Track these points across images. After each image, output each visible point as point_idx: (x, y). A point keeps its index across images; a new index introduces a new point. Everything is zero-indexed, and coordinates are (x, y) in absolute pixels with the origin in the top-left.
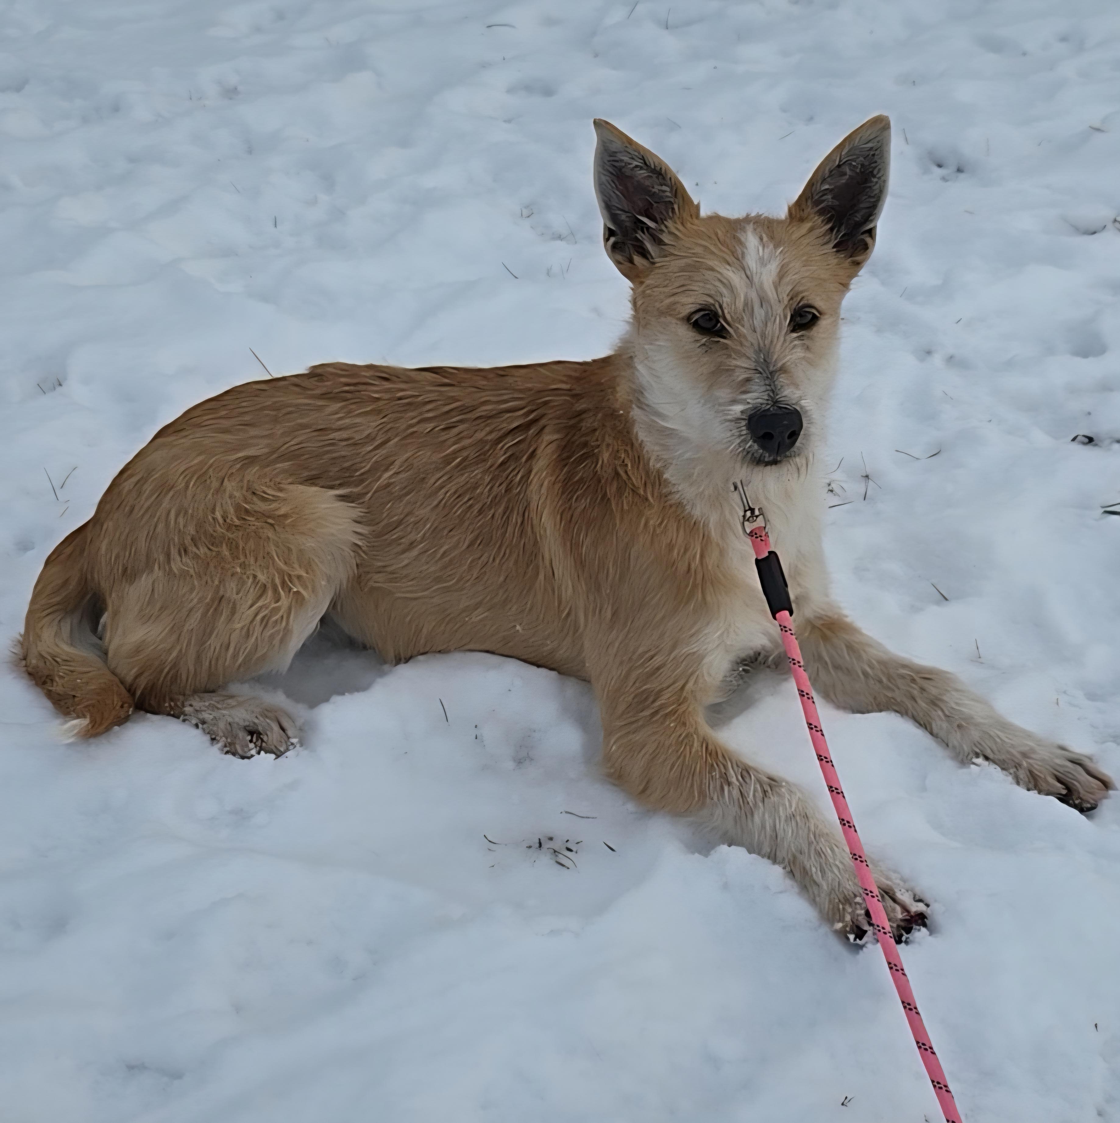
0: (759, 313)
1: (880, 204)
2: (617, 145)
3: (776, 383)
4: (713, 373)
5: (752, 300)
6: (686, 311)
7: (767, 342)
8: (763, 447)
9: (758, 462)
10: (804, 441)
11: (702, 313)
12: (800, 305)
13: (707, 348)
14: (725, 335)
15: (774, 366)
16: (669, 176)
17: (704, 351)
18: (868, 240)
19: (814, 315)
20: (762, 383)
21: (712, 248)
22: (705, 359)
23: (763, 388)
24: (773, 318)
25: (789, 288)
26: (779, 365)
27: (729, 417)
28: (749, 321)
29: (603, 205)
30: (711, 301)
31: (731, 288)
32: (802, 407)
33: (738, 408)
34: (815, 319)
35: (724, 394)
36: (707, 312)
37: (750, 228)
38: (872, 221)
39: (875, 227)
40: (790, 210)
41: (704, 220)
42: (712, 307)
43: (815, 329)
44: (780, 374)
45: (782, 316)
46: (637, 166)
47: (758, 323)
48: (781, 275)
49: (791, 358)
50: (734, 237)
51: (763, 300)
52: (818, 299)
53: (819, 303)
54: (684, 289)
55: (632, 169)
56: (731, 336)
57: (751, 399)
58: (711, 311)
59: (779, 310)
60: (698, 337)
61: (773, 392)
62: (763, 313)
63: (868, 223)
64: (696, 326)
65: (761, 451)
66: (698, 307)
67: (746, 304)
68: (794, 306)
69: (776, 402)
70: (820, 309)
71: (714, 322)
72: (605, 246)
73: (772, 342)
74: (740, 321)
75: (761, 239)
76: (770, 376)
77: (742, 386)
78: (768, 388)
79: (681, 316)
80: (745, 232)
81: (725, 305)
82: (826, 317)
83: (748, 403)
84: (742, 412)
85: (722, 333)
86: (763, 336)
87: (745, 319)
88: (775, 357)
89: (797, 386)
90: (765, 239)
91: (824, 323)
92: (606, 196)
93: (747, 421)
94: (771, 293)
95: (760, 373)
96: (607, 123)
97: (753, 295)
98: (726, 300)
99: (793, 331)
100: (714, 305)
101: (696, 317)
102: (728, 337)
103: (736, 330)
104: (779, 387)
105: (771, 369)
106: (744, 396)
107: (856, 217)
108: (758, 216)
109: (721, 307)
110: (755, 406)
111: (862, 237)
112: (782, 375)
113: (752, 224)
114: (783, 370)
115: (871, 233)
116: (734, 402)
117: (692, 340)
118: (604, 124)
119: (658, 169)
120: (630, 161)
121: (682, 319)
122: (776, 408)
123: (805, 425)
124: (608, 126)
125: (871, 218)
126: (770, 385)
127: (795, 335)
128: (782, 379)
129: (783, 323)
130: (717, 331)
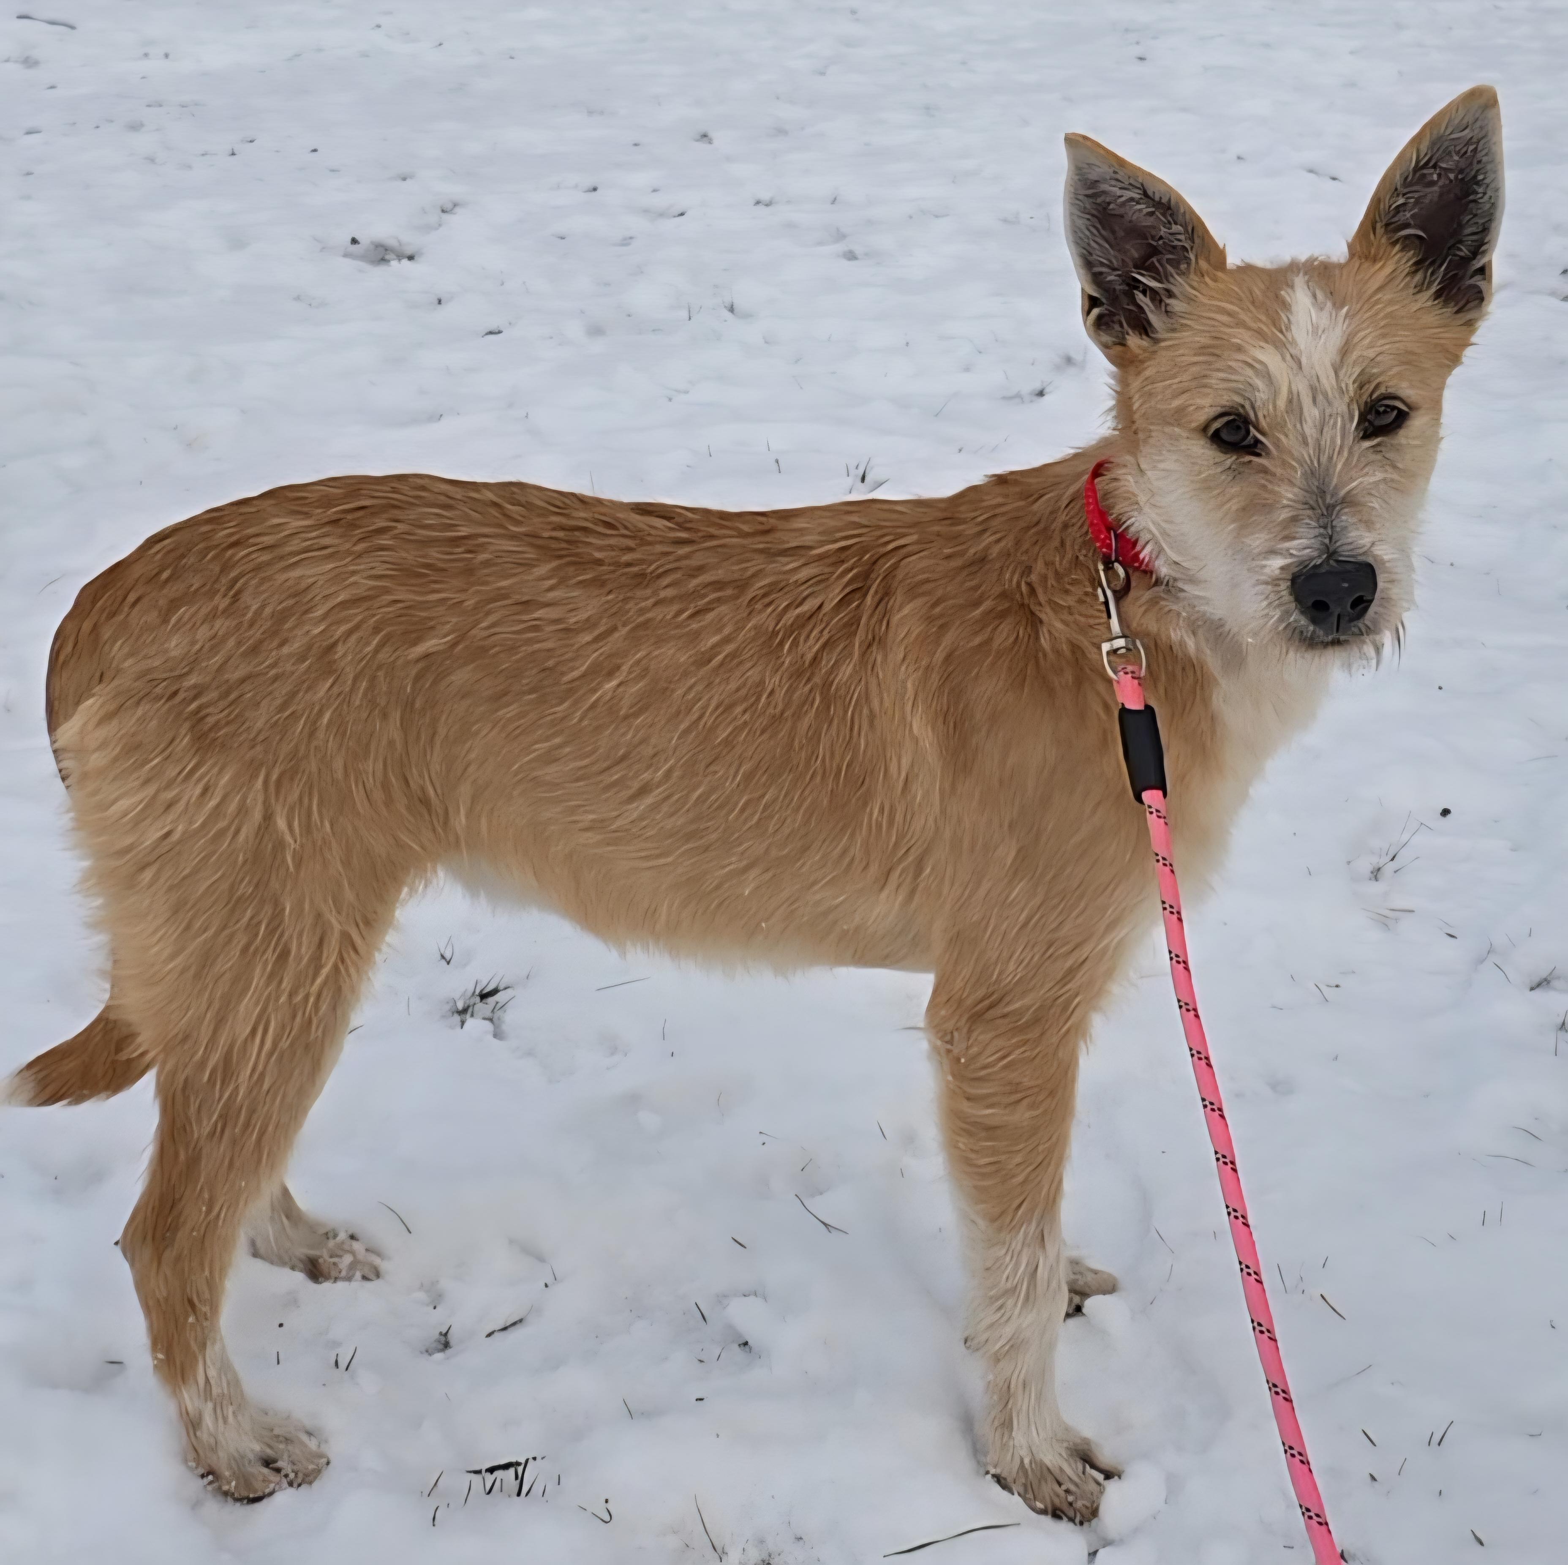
0: (1311, 413)
1: (1493, 225)
2: (1101, 170)
3: (1334, 523)
4: (1244, 509)
5: (1298, 395)
6: (1202, 417)
7: (1324, 459)
8: (1314, 621)
9: (1311, 643)
10: (1381, 610)
11: (1226, 419)
12: (1374, 396)
13: (1235, 473)
14: (1258, 451)
15: (1332, 496)
16: (1182, 211)
17: (1230, 478)
18: (1482, 284)
19: (1400, 410)
20: (1314, 524)
21: (1243, 316)
22: (1235, 490)
23: (1317, 531)
24: (1332, 422)
25: (1357, 370)
26: (1342, 493)
27: (1263, 578)
28: (1295, 426)
29: (1079, 261)
30: (1238, 399)
31: (1268, 377)
32: (1375, 557)
33: (1276, 563)
34: (1401, 417)
35: (1258, 541)
36: (1231, 418)
37: (1299, 281)
38: (1484, 252)
39: (1490, 262)
40: (1350, 246)
41: (1231, 272)
42: (1241, 410)
43: (1402, 432)
44: (1341, 509)
45: (1347, 416)
46: (1132, 199)
47: (1310, 430)
48: (1345, 351)
49: (1361, 483)
50: (1277, 296)
51: (1315, 391)
52: (1404, 384)
53: (1407, 391)
54: (1200, 382)
55: (1123, 204)
56: (1268, 453)
57: (1296, 549)
58: (1239, 415)
59: (1340, 406)
60: (1220, 456)
61: (1331, 538)
62: (1316, 412)
63: (1479, 257)
64: (1217, 439)
65: (1311, 628)
66: (1219, 410)
67: (1290, 401)
68: (1365, 397)
69: (1331, 554)
70: (1408, 401)
71: (1243, 432)
72: (1085, 323)
73: (1330, 458)
74: (1282, 427)
75: (1314, 296)
76: (1325, 513)
77: (1285, 528)
78: (1322, 531)
79: (1194, 425)
80: (1292, 287)
81: (1258, 404)
82: (1422, 412)
83: (1291, 554)
84: (1282, 568)
85: (1254, 448)
86: (1319, 448)
87: (1290, 426)
88: (1335, 481)
89: (1369, 524)
90: (1320, 296)
91: (1417, 423)
92: (1084, 248)
93: (1289, 583)
94: (1328, 382)
95: (1312, 508)
96: (1085, 138)
97: (1302, 387)
98: (1262, 395)
99: (1366, 437)
100: (1243, 406)
101: (1217, 425)
102: (1263, 454)
103: (1277, 444)
104: (1338, 529)
105: (1329, 500)
106: (1287, 545)
107: (1461, 250)
108: (1310, 261)
109: (1253, 408)
110: (1301, 559)
111: (1472, 281)
112: (1346, 510)
113: (1301, 274)
114: (1348, 501)
115: (1483, 271)
116: (1273, 552)
117: (1212, 462)
118: (1081, 140)
119: (1164, 200)
120: (1119, 192)
121: (1194, 430)
122: (1332, 562)
123: (1381, 585)
124: (1088, 143)
125: (1483, 248)
126: (1325, 527)
127: (1367, 444)
128: (1346, 518)
129: (1348, 426)
130: (1249, 446)
